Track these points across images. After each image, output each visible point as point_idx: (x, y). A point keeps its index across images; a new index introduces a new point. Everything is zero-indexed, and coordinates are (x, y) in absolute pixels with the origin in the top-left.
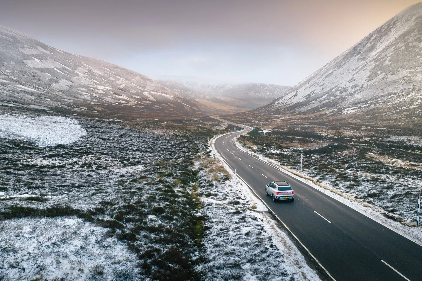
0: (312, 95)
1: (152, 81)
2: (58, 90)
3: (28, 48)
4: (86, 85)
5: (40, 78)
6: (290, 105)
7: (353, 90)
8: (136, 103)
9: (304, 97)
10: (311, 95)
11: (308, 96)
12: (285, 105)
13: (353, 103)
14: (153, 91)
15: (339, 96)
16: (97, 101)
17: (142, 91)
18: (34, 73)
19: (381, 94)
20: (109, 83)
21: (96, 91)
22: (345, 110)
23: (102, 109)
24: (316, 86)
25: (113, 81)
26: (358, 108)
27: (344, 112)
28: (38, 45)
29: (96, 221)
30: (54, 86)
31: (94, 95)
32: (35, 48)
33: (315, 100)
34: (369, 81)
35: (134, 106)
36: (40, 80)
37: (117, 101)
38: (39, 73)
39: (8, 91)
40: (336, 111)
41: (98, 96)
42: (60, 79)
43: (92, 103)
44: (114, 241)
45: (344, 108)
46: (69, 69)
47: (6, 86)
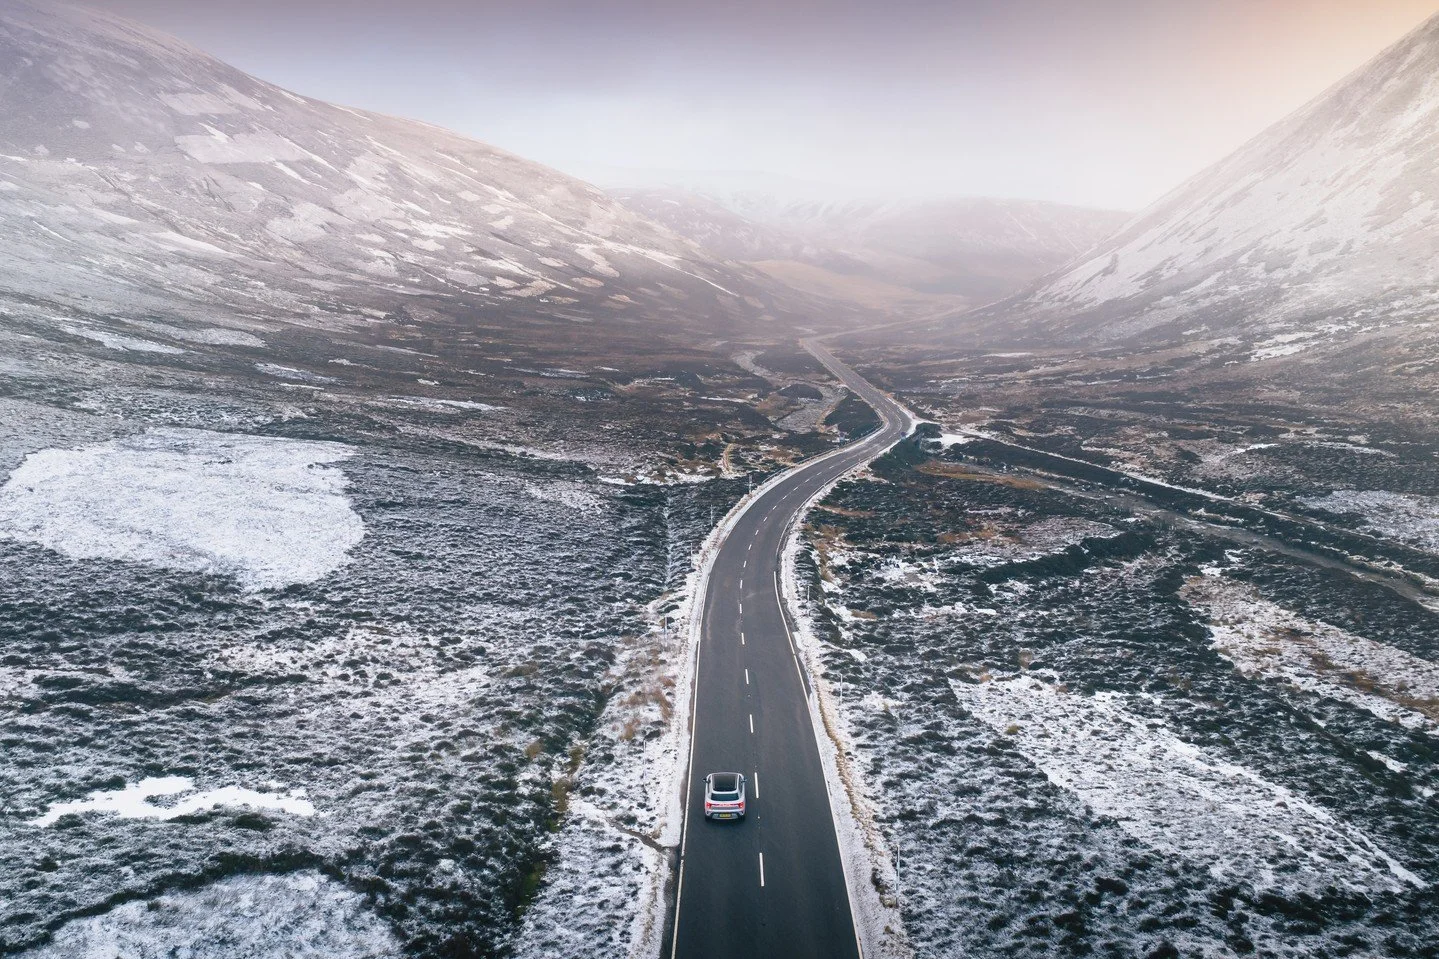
0: (1166, 274)
1: (605, 202)
2: (289, 243)
3: (188, 91)
4: (383, 221)
5: (232, 200)
6: (1086, 306)
7: (1313, 263)
8: (548, 286)
9: (1138, 280)
10: (1163, 272)
11: (1153, 277)
12: (1068, 308)
13: (1301, 314)
14: (612, 238)
15: (1262, 281)
16: (417, 280)
17: (571, 239)
18: (212, 183)
19: (1409, 281)
20: (460, 210)
21: (417, 242)
22: (1266, 343)
23: (434, 314)
24: (1183, 237)
25: (472, 205)
26: (1314, 338)
27: (1261, 353)
28: (220, 78)
29: (346, 880)
30: (278, 227)
31: (410, 258)
32: (212, 90)
33: (1174, 294)
34: (1376, 227)
35: (542, 296)
36: (229, 207)
37: (485, 280)
38: (227, 182)
39: (130, 257)
40: (1234, 346)
41: (423, 261)
42: (297, 203)
43: (401, 289)
44: (372, 919)
45: (1265, 335)
46: (325, 163)
47: (123, 239)
